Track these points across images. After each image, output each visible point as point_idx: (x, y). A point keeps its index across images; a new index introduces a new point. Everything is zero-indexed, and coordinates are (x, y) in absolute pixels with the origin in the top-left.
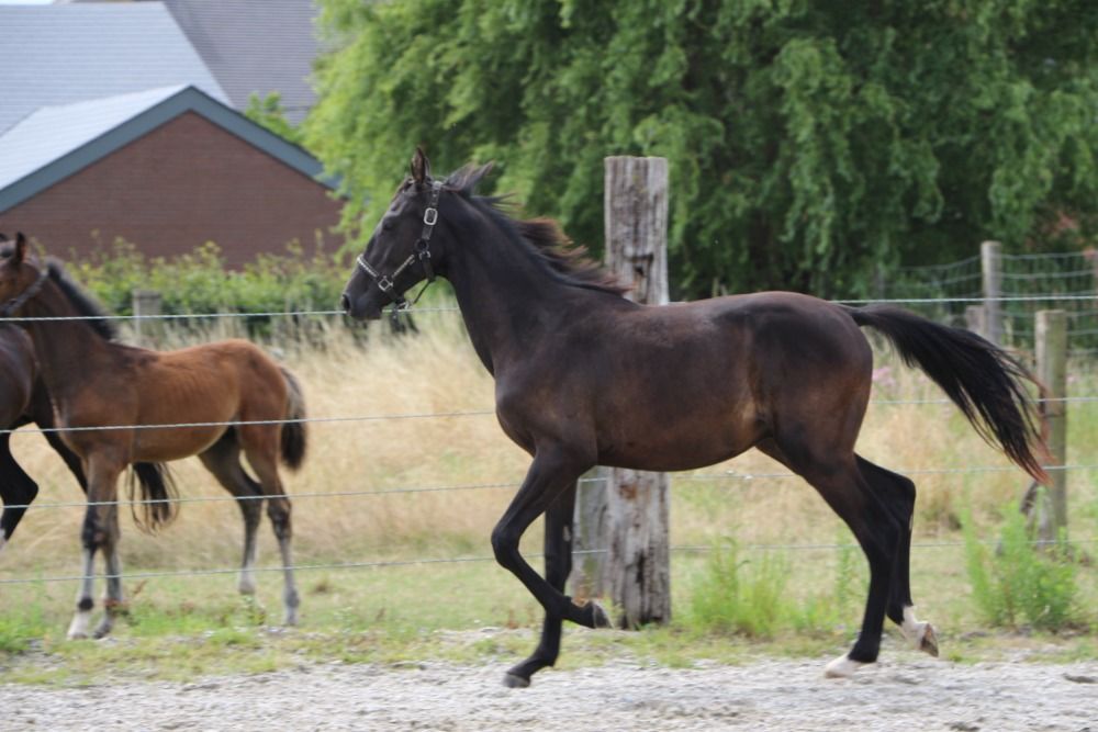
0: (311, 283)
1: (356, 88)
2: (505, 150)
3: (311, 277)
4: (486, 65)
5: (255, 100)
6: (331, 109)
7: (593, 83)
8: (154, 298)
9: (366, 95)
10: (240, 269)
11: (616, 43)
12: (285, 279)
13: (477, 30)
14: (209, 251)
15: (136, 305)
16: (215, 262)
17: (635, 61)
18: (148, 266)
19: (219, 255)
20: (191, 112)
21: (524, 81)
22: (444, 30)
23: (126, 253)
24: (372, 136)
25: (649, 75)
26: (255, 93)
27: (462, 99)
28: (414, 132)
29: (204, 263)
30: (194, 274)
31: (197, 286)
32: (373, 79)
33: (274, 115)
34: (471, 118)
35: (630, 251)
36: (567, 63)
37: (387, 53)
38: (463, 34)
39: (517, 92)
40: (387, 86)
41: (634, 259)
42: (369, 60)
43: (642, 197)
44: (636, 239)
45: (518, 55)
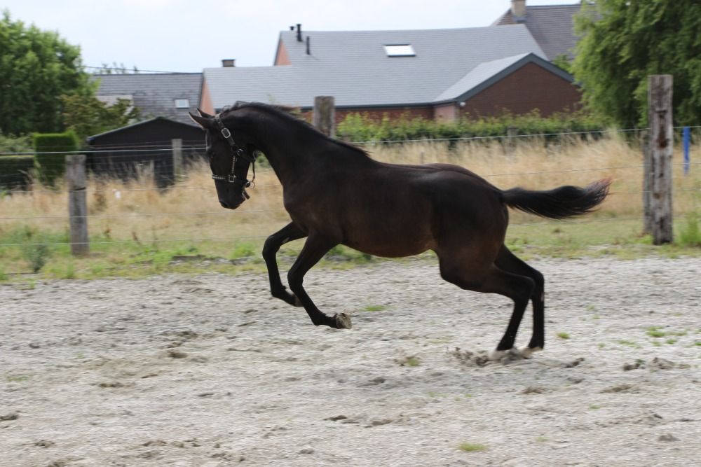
0: (572, 122)
1: (588, 52)
2: (642, 71)
3: (572, 119)
4: (634, 41)
5: (558, 57)
6: (579, 59)
7: (673, 46)
8: (515, 128)
9: (591, 54)
10: (547, 118)
11: (682, 32)
12: (563, 121)
13: (630, 28)
14: (536, 111)
15: (509, 132)
16: (538, 115)
17: (687, 38)
18: (514, 117)
19: (540, 112)
20: (531, 62)
21: (649, 47)
22: (620, 29)
23: (507, 113)
24: (593, 69)
25: (693, 43)
26: (558, 54)
27: (625, 54)
28: (609, 66)
29: (534, 115)
30: (531, 120)
31: (531, 124)
32: (594, 48)
33: (565, 61)
34: (628, 61)
35: (658, 109)
36: (663, 40)
37: (599, 38)
38: (626, 30)
39: (646, 51)
40: (598, 50)
41: (660, 112)
42: (593, 41)
43: (662, 89)
44: (660, 104)
45: (646, 37)
